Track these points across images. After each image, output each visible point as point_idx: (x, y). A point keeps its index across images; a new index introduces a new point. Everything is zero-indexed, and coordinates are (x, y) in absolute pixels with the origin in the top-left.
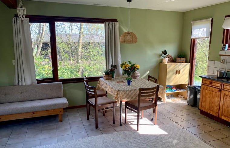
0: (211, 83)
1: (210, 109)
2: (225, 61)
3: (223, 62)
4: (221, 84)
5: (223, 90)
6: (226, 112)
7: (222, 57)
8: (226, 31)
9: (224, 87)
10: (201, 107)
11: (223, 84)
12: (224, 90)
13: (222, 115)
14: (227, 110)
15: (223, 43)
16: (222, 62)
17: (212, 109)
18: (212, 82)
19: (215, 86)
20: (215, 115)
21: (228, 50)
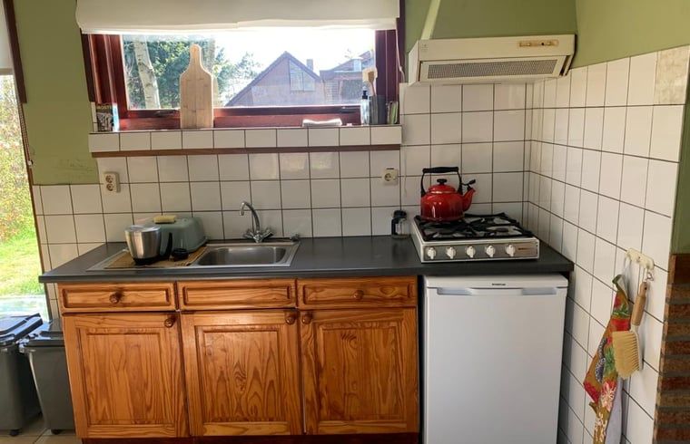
0: (119, 296)
1: (139, 419)
2: (124, 179)
3: (114, 183)
4: (170, 286)
5: (186, 312)
6: (221, 400)
7: (104, 165)
8: (91, 41)
9: (190, 300)
10: (89, 424)
11: (181, 286)
12: (193, 312)
13: (204, 421)
14: (221, 391)
15: (92, 98)
16: (109, 188)
17: (150, 415)
18: (122, 290)
19: (141, 305)
20: (172, 435)
21: (122, 128)
